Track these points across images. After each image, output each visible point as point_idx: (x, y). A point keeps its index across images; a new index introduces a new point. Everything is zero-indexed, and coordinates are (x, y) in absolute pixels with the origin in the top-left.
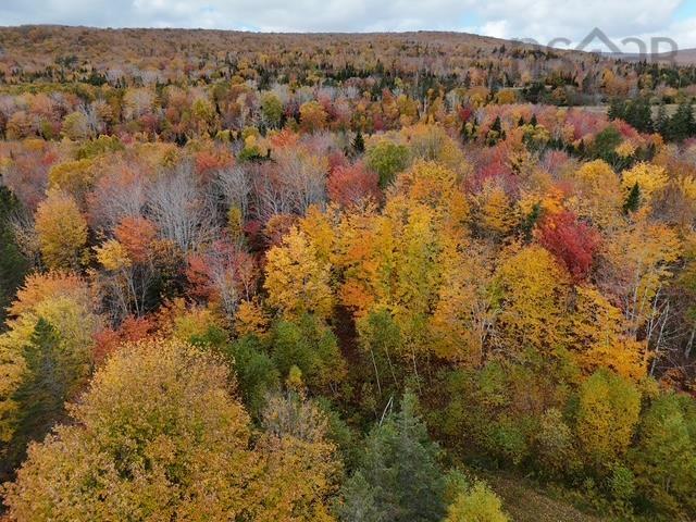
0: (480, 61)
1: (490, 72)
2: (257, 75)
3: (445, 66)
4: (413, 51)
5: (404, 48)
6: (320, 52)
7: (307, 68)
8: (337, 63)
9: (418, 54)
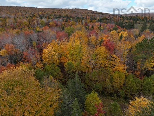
0: (89, 15)
1: (91, 17)
2: (39, 17)
3: (81, 15)
4: (74, 12)
5: (72, 12)
6: (53, 12)
7: (51, 15)
8: (57, 14)
9: (75, 13)
